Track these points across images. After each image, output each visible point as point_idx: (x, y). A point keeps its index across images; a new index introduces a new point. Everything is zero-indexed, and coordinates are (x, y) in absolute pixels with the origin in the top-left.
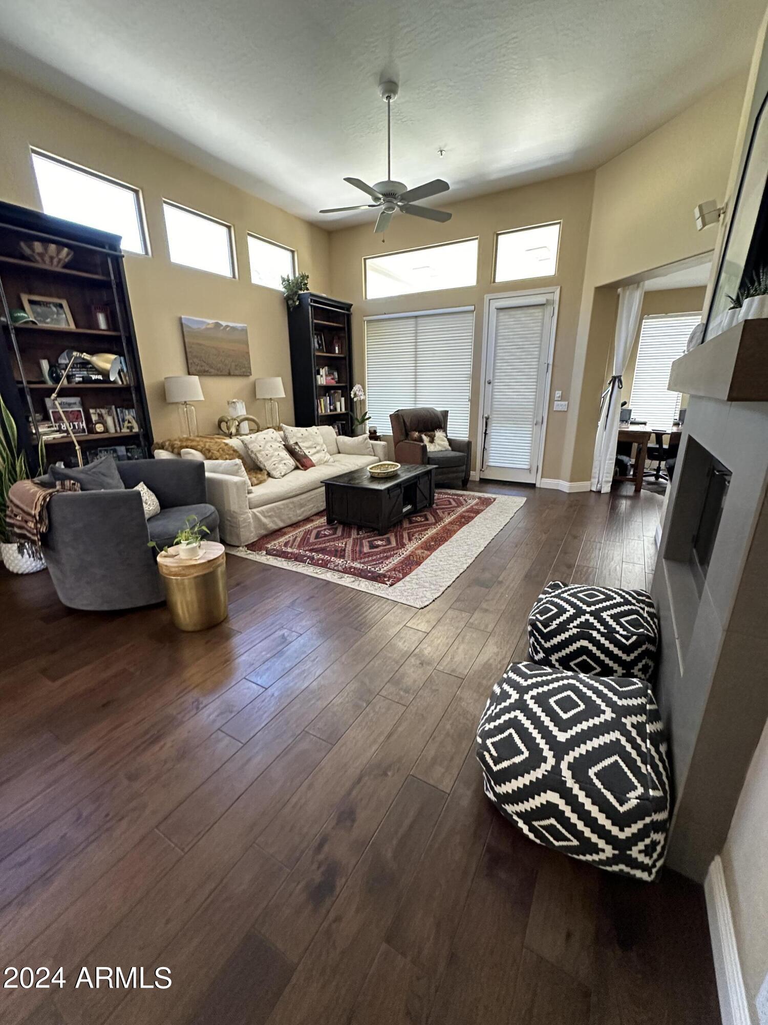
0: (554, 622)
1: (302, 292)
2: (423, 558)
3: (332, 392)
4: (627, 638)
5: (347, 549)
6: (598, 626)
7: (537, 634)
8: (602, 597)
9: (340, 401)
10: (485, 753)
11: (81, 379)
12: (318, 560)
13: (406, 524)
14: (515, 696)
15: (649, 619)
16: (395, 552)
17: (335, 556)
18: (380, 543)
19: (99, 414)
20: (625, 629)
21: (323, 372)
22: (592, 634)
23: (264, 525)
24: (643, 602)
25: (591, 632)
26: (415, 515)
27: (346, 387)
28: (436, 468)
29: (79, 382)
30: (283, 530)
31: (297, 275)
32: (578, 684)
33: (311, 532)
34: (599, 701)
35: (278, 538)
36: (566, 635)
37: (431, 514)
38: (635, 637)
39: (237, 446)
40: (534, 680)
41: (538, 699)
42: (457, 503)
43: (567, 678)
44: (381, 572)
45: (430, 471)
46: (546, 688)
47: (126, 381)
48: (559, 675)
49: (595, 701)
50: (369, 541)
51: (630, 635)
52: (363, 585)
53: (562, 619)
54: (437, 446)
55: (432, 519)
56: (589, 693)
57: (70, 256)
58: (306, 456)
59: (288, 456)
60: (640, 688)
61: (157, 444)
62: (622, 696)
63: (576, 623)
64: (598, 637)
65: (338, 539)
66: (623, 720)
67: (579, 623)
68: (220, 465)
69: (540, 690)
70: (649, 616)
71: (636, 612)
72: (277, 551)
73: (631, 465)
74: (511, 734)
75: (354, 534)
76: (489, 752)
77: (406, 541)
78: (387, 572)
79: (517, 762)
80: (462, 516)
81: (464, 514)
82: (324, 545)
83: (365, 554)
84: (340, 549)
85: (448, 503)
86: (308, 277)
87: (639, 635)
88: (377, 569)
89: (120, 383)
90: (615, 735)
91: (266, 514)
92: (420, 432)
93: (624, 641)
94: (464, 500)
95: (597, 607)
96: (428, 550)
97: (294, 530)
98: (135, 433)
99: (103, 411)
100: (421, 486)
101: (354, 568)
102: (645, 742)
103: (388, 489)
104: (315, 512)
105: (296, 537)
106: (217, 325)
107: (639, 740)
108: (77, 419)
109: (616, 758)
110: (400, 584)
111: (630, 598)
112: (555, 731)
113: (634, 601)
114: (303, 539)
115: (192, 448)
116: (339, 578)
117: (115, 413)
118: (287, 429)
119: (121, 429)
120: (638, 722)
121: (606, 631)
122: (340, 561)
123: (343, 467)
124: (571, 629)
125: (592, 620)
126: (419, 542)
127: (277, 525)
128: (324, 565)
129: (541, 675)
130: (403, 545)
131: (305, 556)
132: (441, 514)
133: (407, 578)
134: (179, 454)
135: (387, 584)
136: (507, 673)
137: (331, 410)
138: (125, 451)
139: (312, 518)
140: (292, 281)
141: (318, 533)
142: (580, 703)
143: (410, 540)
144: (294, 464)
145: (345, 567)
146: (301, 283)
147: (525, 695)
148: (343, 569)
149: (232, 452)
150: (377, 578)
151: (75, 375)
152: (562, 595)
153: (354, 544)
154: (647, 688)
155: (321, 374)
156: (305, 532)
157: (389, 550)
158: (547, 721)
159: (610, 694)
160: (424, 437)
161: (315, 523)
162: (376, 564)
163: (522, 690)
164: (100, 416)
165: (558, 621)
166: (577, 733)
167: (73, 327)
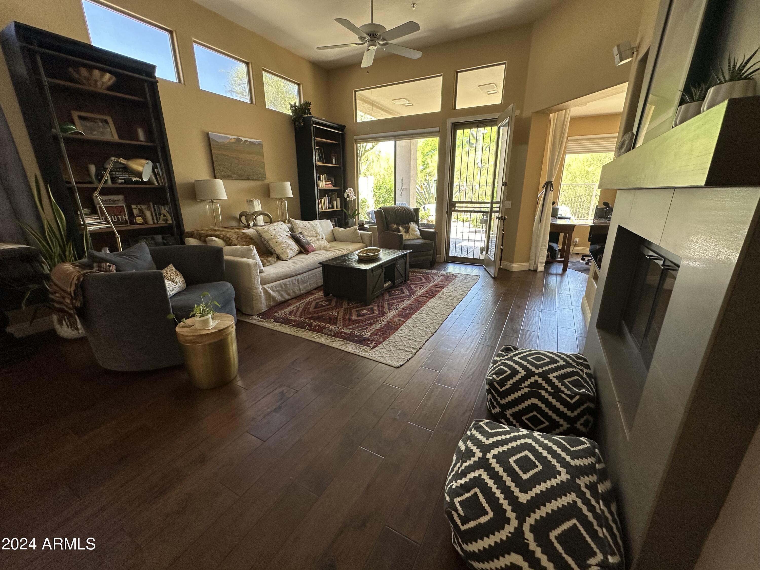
0: (509, 383)
1: (306, 116)
2: (399, 324)
3: (330, 193)
4: (571, 397)
5: (339, 317)
6: (546, 386)
7: (494, 392)
8: (548, 360)
9: (336, 201)
10: (453, 513)
11: (123, 181)
12: (316, 326)
13: (387, 297)
14: (479, 454)
15: (588, 379)
16: (377, 319)
17: (329, 323)
18: (365, 312)
19: (139, 209)
20: (569, 389)
21: (323, 178)
22: (541, 393)
23: (274, 298)
24: (581, 364)
25: (540, 391)
26: (393, 289)
27: (341, 190)
28: (410, 253)
29: (122, 183)
30: (289, 302)
31: (302, 102)
32: (534, 444)
33: (311, 303)
34: (554, 462)
35: (284, 308)
36: (519, 393)
37: (407, 288)
38: (578, 397)
39: (252, 235)
40: (495, 439)
41: (499, 458)
42: (426, 280)
43: (524, 437)
44: (365, 336)
45: (406, 254)
46: (505, 448)
47: (162, 182)
48: (516, 434)
49: (551, 462)
50: (357, 311)
51: (573, 394)
52: (351, 348)
53: (515, 380)
54: (411, 236)
55: (406, 292)
56: (545, 453)
57: (112, 81)
58: (308, 243)
59: (293, 243)
60: (588, 448)
61: (187, 233)
62: (574, 456)
63: (527, 383)
64: (547, 396)
65: (332, 309)
66: (578, 481)
67: (529, 383)
68: (238, 250)
69: (501, 449)
70: (587, 377)
71: (577, 374)
72: (283, 319)
73: (559, 250)
74: (476, 493)
75: (345, 305)
76: (457, 511)
77: (386, 310)
78: (370, 336)
79: (482, 522)
80: (430, 291)
81: (432, 288)
82: (321, 314)
83: (354, 321)
84: (333, 317)
85: (419, 280)
86: (310, 104)
87: (582, 395)
88: (362, 334)
89: (157, 184)
90: (571, 497)
91: (275, 289)
92: (398, 224)
93: (568, 399)
94: (432, 277)
95: (544, 369)
96: (404, 318)
97: (298, 302)
98: (169, 224)
99: (143, 207)
100: (398, 266)
101: (344, 333)
102: (599, 503)
103: (372, 269)
104: (315, 288)
105: (298, 309)
106: (238, 140)
107: (593, 502)
108: (120, 212)
109: (574, 521)
110: (380, 346)
111: (571, 361)
112: (516, 491)
113: (574, 364)
114: (304, 309)
115: (215, 236)
116: (331, 342)
117: (152, 209)
118: (293, 221)
119: (157, 221)
120: (590, 482)
121: (553, 391)
122: (333, 327)
123: (338, 252)
124: (523, 388)
125: (540, 380)
126: (397, 311)
127: (285, 298)
128: (320, 330)
129: (500, 434)
130: (384, 314)
131: (305, 323)
132: (414, 288)
133: (386, 342)
134: (205, 241)
135: (370, 347)
136: (470, 431)
137: (329, 208)
138: (161, 238)
139: (313, 292)
140: (298, 107)
141: (317, 304)
142: (537, 463)
143: (389, 309)
144: (299, 249)
145: (337, 332)
146: (305, 108)
147: (488, 454)
148: (335, 334)
149: (248, 239)
150: (363, 341)
151: (118, 177)
152: (514, 358)
153: (345, 314)
154: (594, 447)
155: (321, 179)
156: (307, 303)
157: (372, 318)
158: (509, 482)
159: (563, 454)
160: (401, 228)
161: (315, 296)
162: (361, 330)
163: (485, 449)
164: (141, 210)
165: (511, 382)
166: (536, 494)
167: (116, 138)
